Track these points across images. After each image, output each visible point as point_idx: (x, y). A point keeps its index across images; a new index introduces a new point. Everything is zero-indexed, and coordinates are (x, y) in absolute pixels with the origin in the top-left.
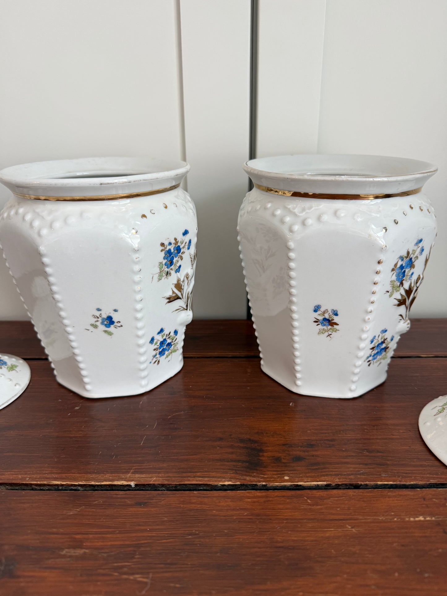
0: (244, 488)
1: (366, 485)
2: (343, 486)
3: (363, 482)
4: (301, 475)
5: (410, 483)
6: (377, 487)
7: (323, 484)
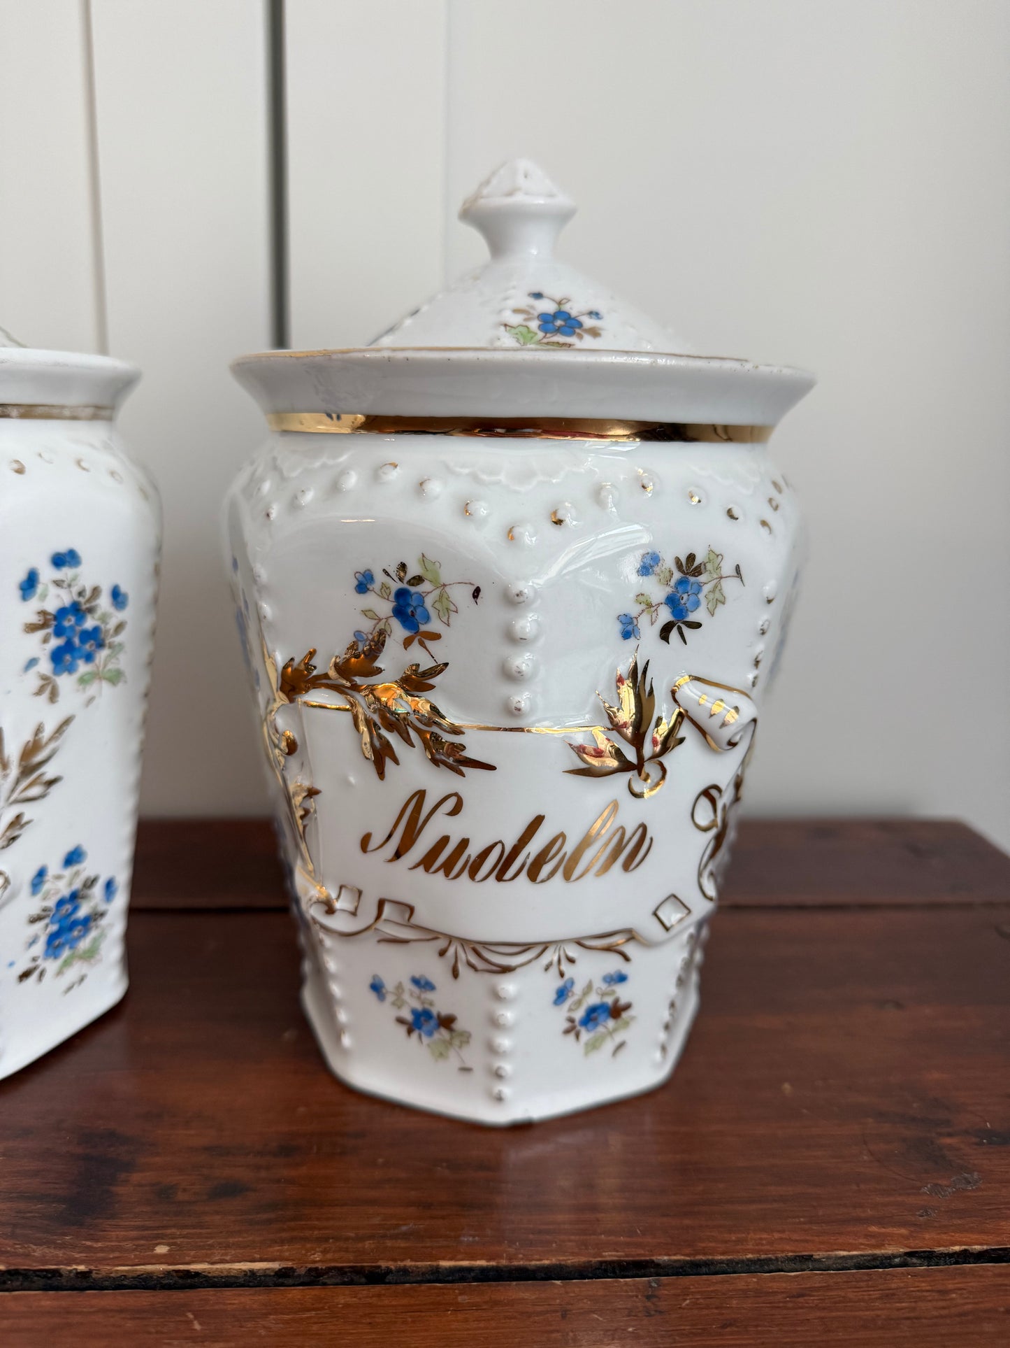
0: (18, 1283)
1: (405, 1271)
2: (332, 1277)
3: (395, 1260)
4: (210, 1242)
5: (538, 1263)
6: (437, 1276)
7: (268, 1269)
